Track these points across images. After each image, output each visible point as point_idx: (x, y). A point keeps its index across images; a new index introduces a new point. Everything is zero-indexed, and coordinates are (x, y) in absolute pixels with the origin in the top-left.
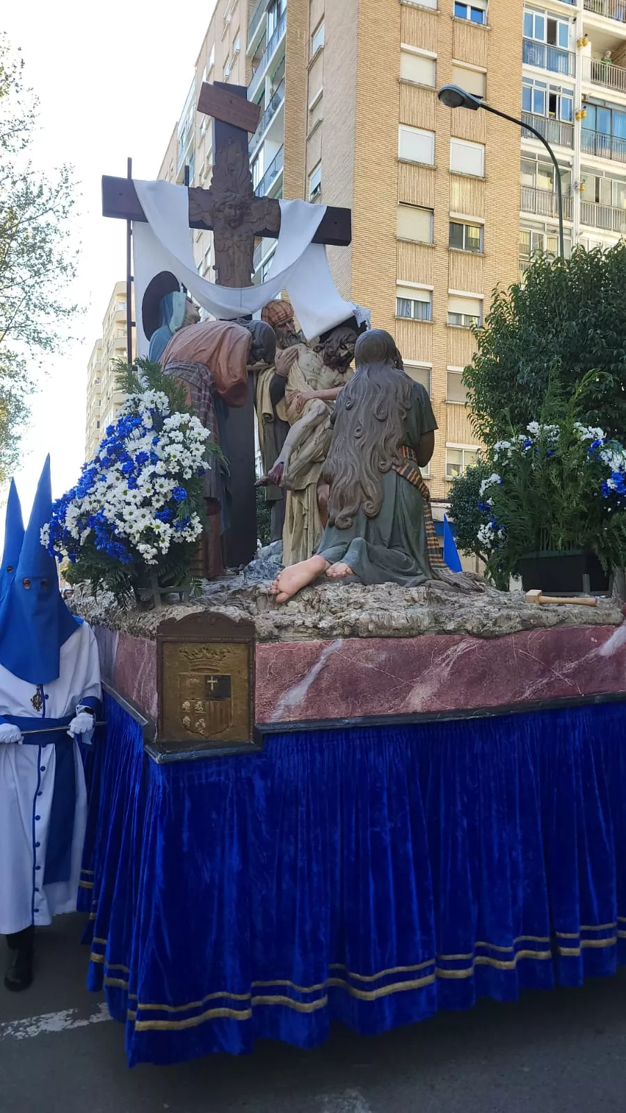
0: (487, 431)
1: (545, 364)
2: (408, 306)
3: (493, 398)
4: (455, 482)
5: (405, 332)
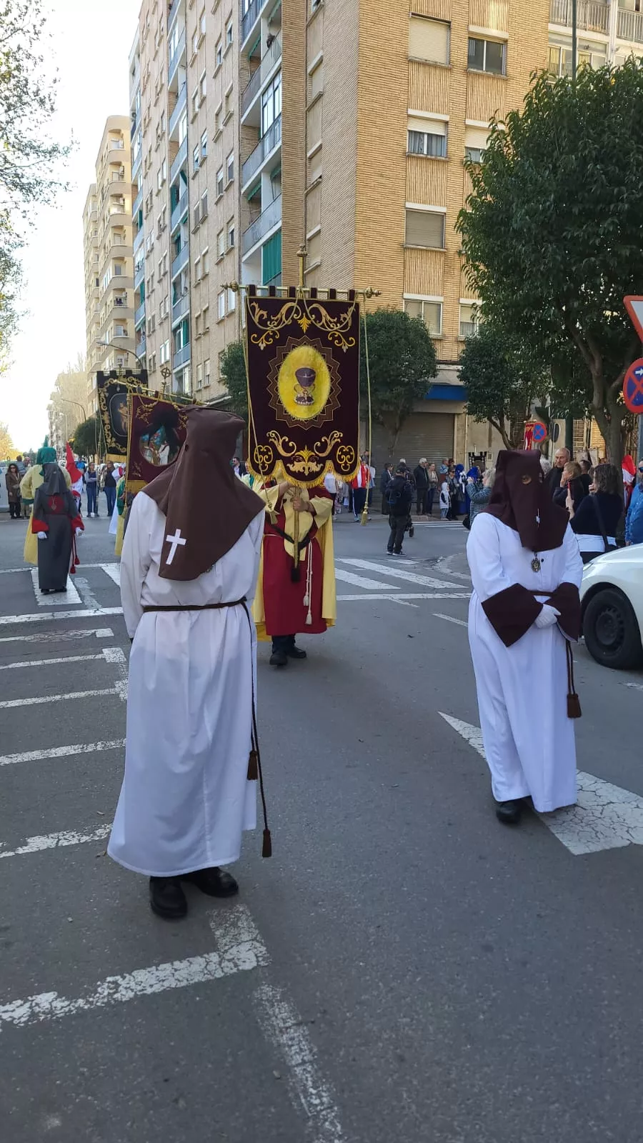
2: (420, 141)
5: (416, 171)
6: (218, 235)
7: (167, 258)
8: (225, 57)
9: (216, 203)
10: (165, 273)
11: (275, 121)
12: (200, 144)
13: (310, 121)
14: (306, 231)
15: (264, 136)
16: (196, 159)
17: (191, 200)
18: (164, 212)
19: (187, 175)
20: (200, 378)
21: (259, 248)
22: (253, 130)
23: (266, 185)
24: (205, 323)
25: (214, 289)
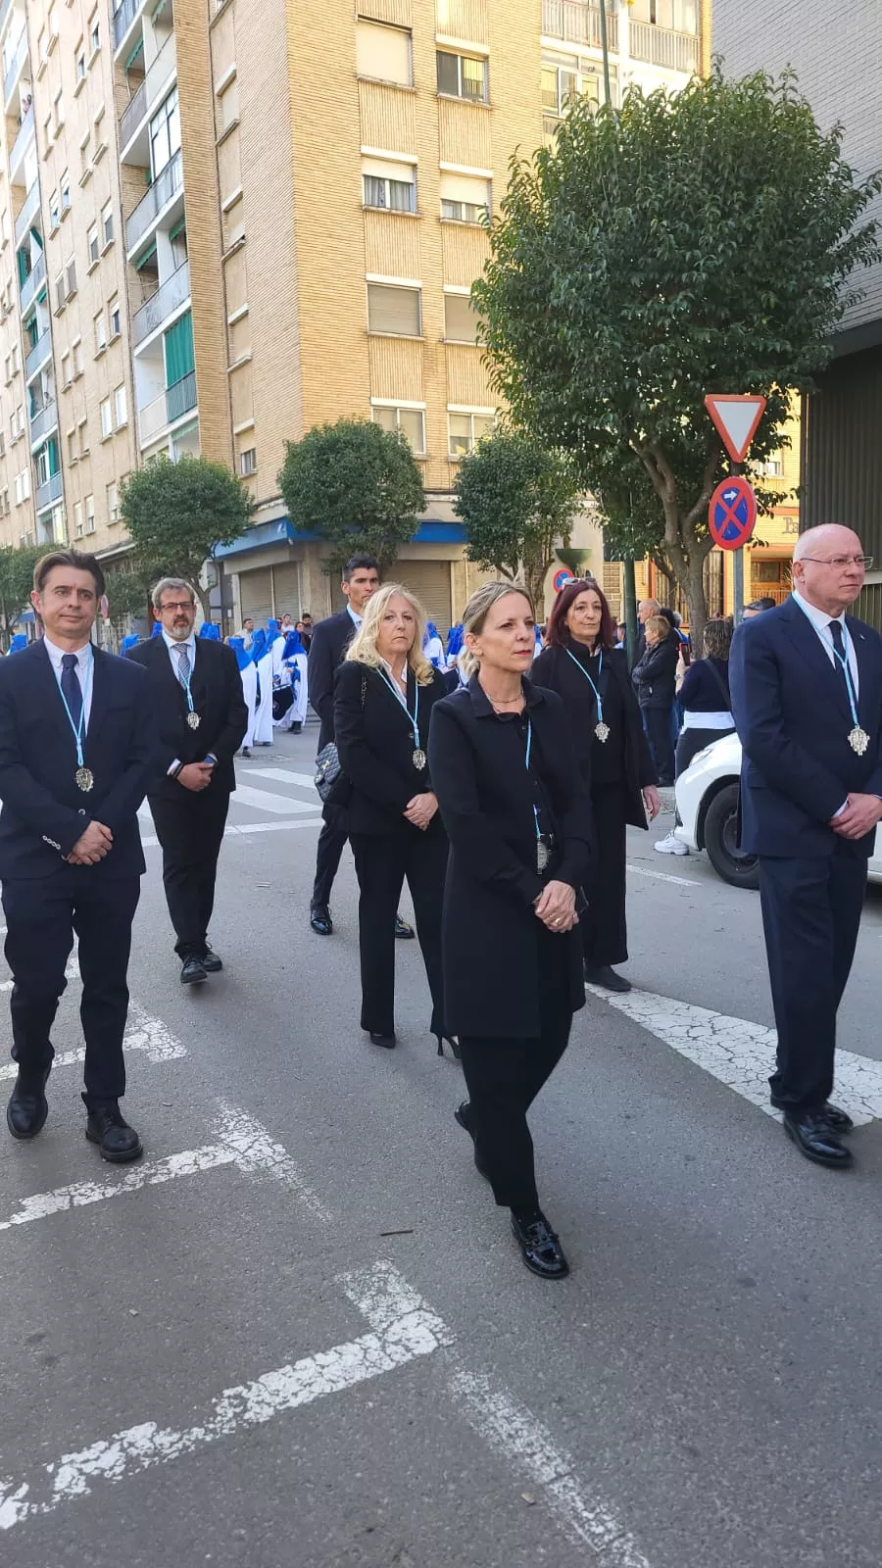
0: (510, 380)
1: (590, 275)
2: (381, 189)
3: (516, 330)
4: (464, 463)
5: (378, 231)
6: (95, 318)
7: (18, 351)
8: (90, 68)
9: (90, 273)
10: (16, 374)
11: (172, 159)
12: (59, 190)
13: (223, 159)
14: (226, 311)
15: (156, 180)
16: (53, 211)
17: (49, 270)
18: (9, 287)
19: (42, 236)
20: (80, 521)
21: (157, 340)
22: (140, 171)
23: (163, 248)
24: (82, 444)
25: (93, 395)
